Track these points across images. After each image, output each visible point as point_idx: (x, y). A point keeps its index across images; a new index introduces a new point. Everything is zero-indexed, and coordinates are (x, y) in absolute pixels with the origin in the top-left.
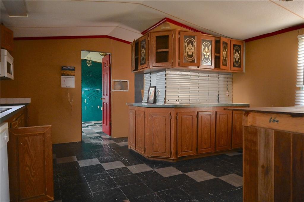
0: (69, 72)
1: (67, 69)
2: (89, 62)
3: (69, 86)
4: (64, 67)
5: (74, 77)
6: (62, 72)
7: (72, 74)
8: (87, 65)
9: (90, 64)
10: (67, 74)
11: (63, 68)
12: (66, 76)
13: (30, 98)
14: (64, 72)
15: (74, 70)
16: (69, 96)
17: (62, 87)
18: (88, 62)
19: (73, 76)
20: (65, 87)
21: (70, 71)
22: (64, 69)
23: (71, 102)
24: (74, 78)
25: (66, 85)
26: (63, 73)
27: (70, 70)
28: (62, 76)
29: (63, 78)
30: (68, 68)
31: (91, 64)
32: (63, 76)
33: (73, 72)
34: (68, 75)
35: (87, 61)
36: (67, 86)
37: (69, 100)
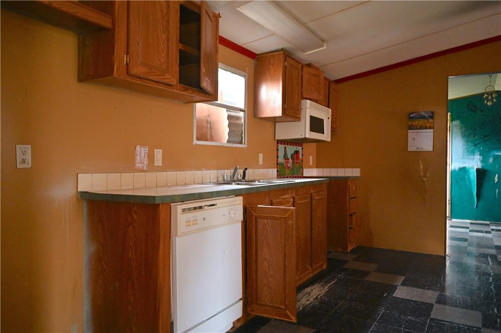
0: (421, 122)
1: (419, 116)
2: (490, 97)
3: (422, 149)
4: (413, 113)
5: (432, 130)
6: (410, 123)
7: (428, 125)
8: (485, 102)
9: (492, 101)
10: (418, 127)
11: (411, 116)
12: (417, 129)
13: (359, 169)
14: (414, 124)
15: (432, 117)
16: (421, 167)
17: (409, 150)
18: (487, 97)
19: (430, 128)
20: (414, 149)
21: (423, 120)
22: (412, 118)
23: (425, 176)
24: (432, 133)
25: (416, 146)
26: (412, 125)
27: (423, 117)
28: (409, 131)
29: (411, 134)
30: (420, 114)
31: (495, 100)
32: (411, 129)
33: (431, 120)
34: (421, 128)
35: (485, 96)
36: (417, 148)
37: (422, 174)
